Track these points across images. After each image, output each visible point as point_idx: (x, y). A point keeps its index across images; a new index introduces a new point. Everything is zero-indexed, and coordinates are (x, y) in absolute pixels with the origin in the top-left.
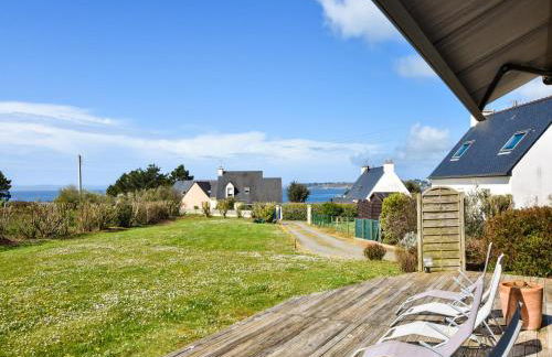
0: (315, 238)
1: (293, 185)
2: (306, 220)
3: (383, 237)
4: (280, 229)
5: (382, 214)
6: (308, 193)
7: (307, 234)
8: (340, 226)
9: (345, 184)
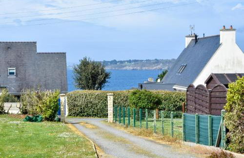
0: (123, 142)
1: (85, 63)
2: (106, 116)
3: (228, 141)
4: (68, 130)
5: (227, 106)
6: (107, 76)
7: (110, 137)
8: (159, 125)
9: (157, 62)
